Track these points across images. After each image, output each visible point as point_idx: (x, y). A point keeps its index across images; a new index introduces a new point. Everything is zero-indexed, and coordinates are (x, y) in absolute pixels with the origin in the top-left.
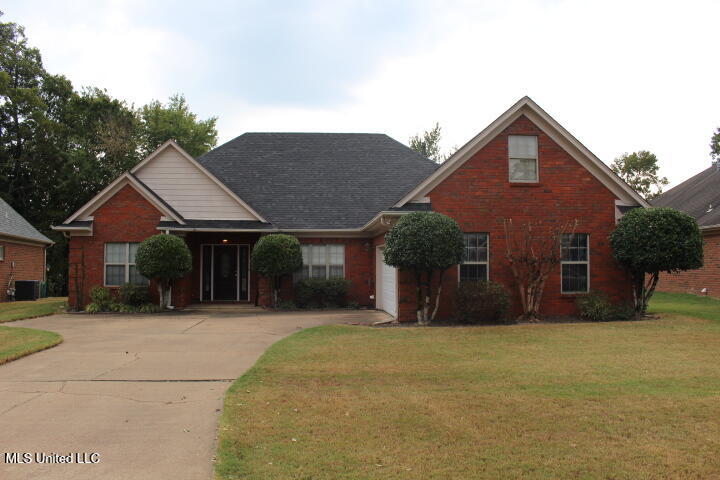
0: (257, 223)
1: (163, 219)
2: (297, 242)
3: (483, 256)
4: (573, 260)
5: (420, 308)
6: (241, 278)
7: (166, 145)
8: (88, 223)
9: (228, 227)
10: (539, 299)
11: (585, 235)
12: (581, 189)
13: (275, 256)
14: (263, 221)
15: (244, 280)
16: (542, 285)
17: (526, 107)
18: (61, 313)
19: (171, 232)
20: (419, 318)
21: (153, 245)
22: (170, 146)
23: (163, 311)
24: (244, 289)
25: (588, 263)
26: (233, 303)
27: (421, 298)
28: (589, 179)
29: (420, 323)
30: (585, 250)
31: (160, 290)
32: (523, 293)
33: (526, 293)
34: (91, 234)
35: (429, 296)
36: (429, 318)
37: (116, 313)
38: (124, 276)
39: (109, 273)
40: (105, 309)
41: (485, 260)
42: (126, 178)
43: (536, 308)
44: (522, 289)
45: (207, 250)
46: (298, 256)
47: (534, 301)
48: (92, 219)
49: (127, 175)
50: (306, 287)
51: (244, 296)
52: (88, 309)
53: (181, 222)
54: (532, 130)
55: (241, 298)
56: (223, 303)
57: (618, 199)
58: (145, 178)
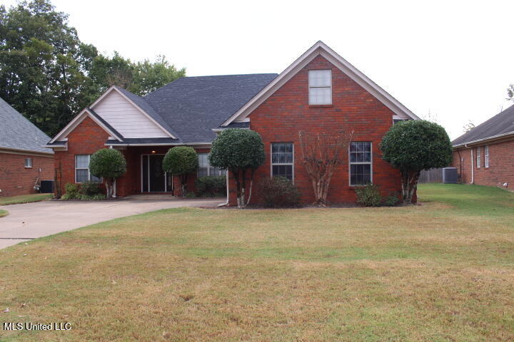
0: (170, 139)
1: (110, 138)
2: (195, 152)
3: (290, 159)
4: (359, 161)
5: (239, 196)
6: (167, 177)
7: (111, 89)
8: (64, 142)
9: (137, 143)
10: (326, 190)
11: (369, 142)
12: (365, 108)
13: (176, 162)
14: (173, 138)
15: (169, 178)
16: (329, 180)
17: (320, 48)
18: (48, 200)
19: (114, 147)
20: (238, 203)
21: (98, 156)
22: (114, 90)
23: (110, 199)
24: (169, 184)
25: (371, 163)
26: (162, 194)
27: (239, 189)
28: (371, 100)
29: (239, 207)
30: (369, 154)
31: (107, 185)
32: (314, 186)
33: (317, 186)
34: (66, 150)
35: (244, 187)
36: (245, 203)
37: (79, 200)
38: (87, 176)
39: (79, 174)
40: (73, 198)
41: (291, 162)
42: (86, 112)
43: (325, 197)
44: (314, 183)
45: (145, 158)
46: (196, 162)
47: (323, 191)
48: (67, 139)
49: (86, 110)
50: (200, 182)
51: (169, 189)
52: (63, 197)
53: (120, 140)
54: (326, 65)
55: (167, 190)
56: (155, 194)
57: (396, 114)
58: (100, 112)
